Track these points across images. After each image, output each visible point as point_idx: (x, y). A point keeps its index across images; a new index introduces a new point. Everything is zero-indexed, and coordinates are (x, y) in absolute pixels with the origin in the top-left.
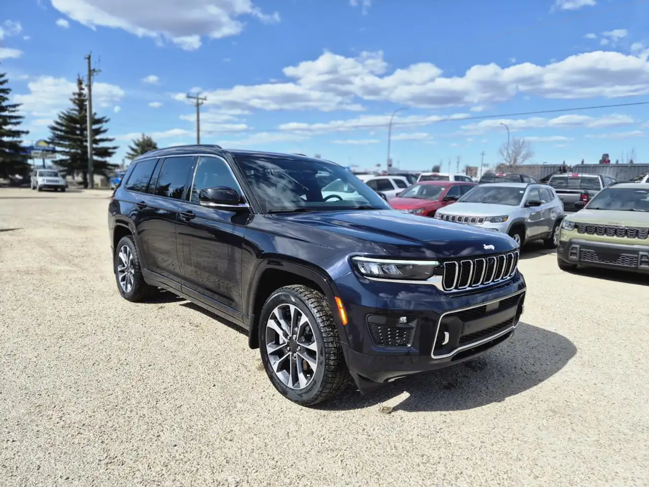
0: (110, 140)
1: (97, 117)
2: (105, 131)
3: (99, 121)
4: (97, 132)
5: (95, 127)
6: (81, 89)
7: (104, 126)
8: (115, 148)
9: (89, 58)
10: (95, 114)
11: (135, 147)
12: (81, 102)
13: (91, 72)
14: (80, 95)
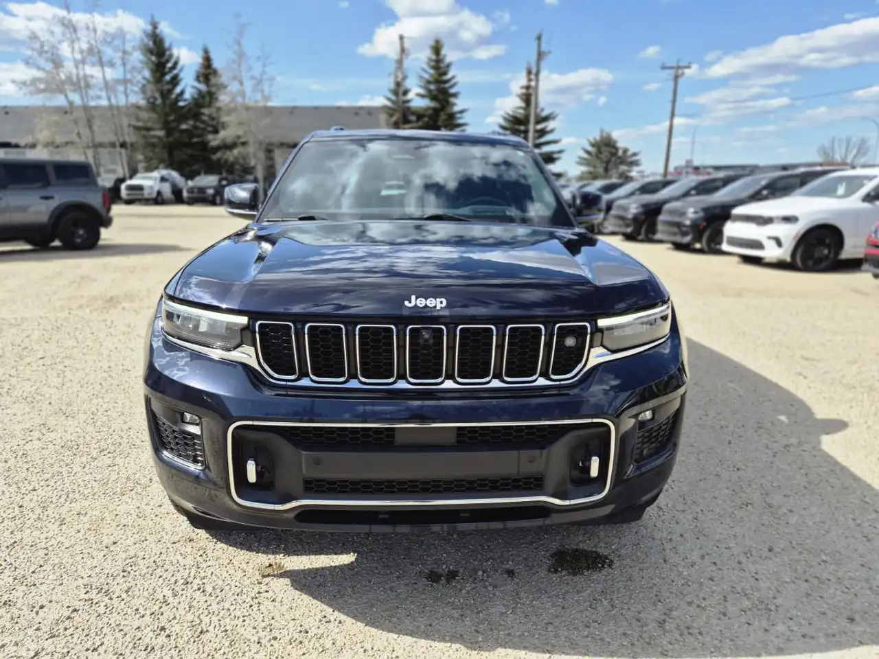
0: (555, 142)
1: (544, 114)
2: (552, 131)
3: (546, 119)
4: (542, 133)
5: (539, 127)
6: (530, 80)
7: (550, 125)
8: (560, 152)
9: (539, 38)
10: (542, 110)
11: (590, 148)
12: (528, 97)
13: (540, 55)
14: (528, 87)
